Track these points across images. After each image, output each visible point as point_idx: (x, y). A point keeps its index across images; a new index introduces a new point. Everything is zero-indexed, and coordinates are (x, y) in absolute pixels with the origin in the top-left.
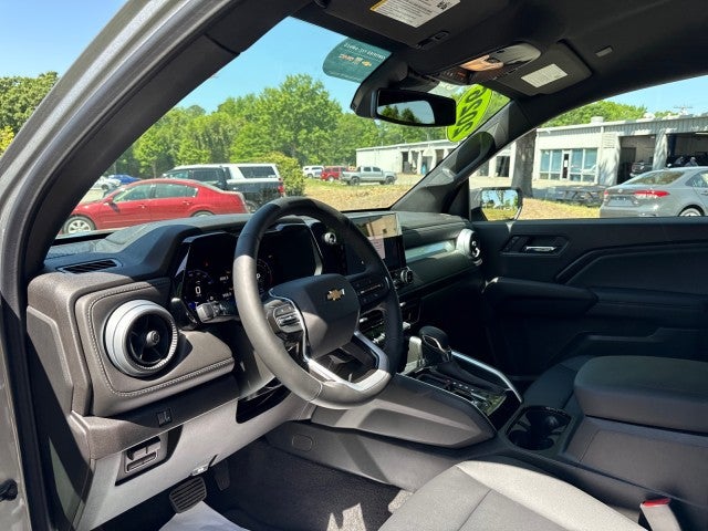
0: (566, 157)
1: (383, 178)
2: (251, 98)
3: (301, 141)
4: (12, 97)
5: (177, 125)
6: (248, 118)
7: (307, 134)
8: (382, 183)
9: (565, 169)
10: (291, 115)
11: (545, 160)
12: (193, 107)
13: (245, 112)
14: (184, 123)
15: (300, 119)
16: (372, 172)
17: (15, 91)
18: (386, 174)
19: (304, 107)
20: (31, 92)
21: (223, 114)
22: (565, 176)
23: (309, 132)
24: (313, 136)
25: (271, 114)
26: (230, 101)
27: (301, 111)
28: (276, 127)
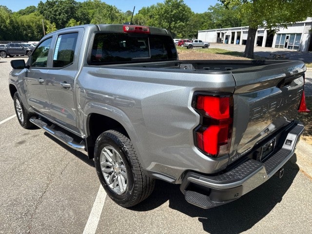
0: (288, 37)
1: (203, 45)
2: (153, 7)
3: (172, 27)
4: (56, 9)
5: (120, 20)
6: (151, 17)
7: (175, 24)
8: (203, 47)
9: (286, 44)
10: (168, 15)
11: (278, 39)
12: (128, 12)
13: (149, 14)
14: (123, 19)
15: (172, 17)
16: (198, 43)
17: (57, 7)
18: (205, 44)
19: (175, 11)
20: (62, 7)
21: (140, 15)
22: (286, 47)
23: (176, 23)
24: (177, 25)
25: (159, 15)
26: (144, 9)
27: (173, 13)
28: (161, 21)
